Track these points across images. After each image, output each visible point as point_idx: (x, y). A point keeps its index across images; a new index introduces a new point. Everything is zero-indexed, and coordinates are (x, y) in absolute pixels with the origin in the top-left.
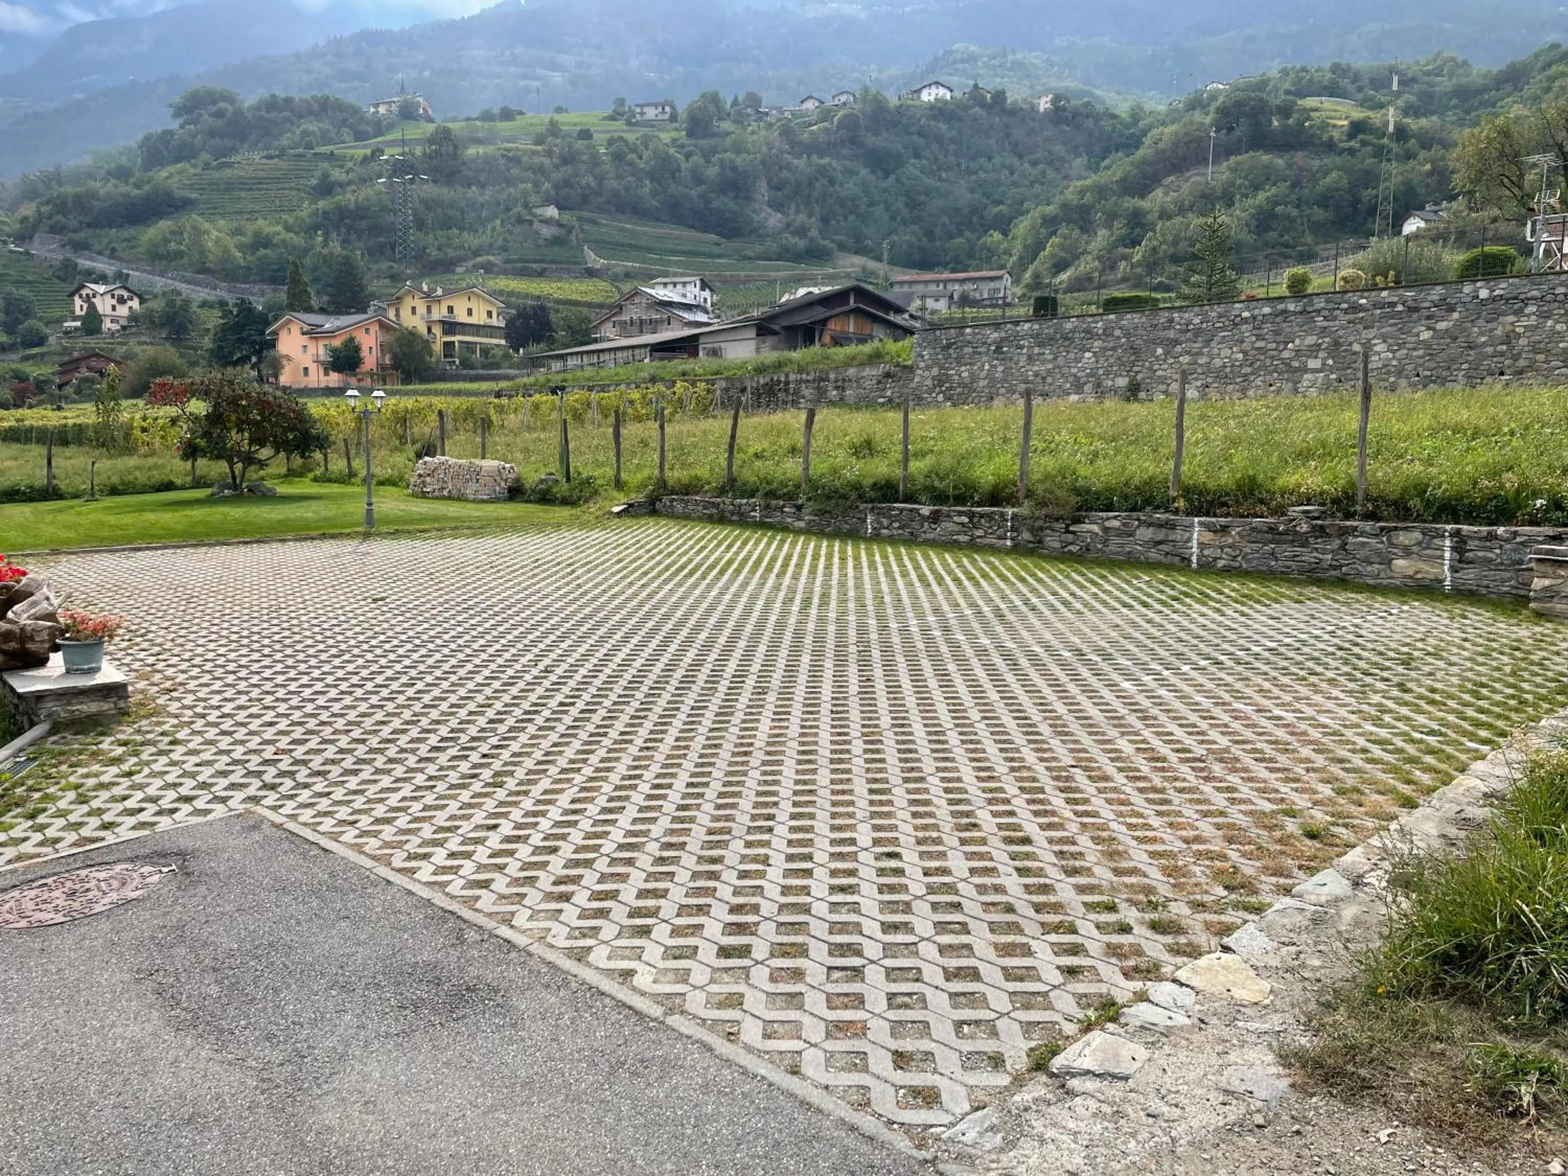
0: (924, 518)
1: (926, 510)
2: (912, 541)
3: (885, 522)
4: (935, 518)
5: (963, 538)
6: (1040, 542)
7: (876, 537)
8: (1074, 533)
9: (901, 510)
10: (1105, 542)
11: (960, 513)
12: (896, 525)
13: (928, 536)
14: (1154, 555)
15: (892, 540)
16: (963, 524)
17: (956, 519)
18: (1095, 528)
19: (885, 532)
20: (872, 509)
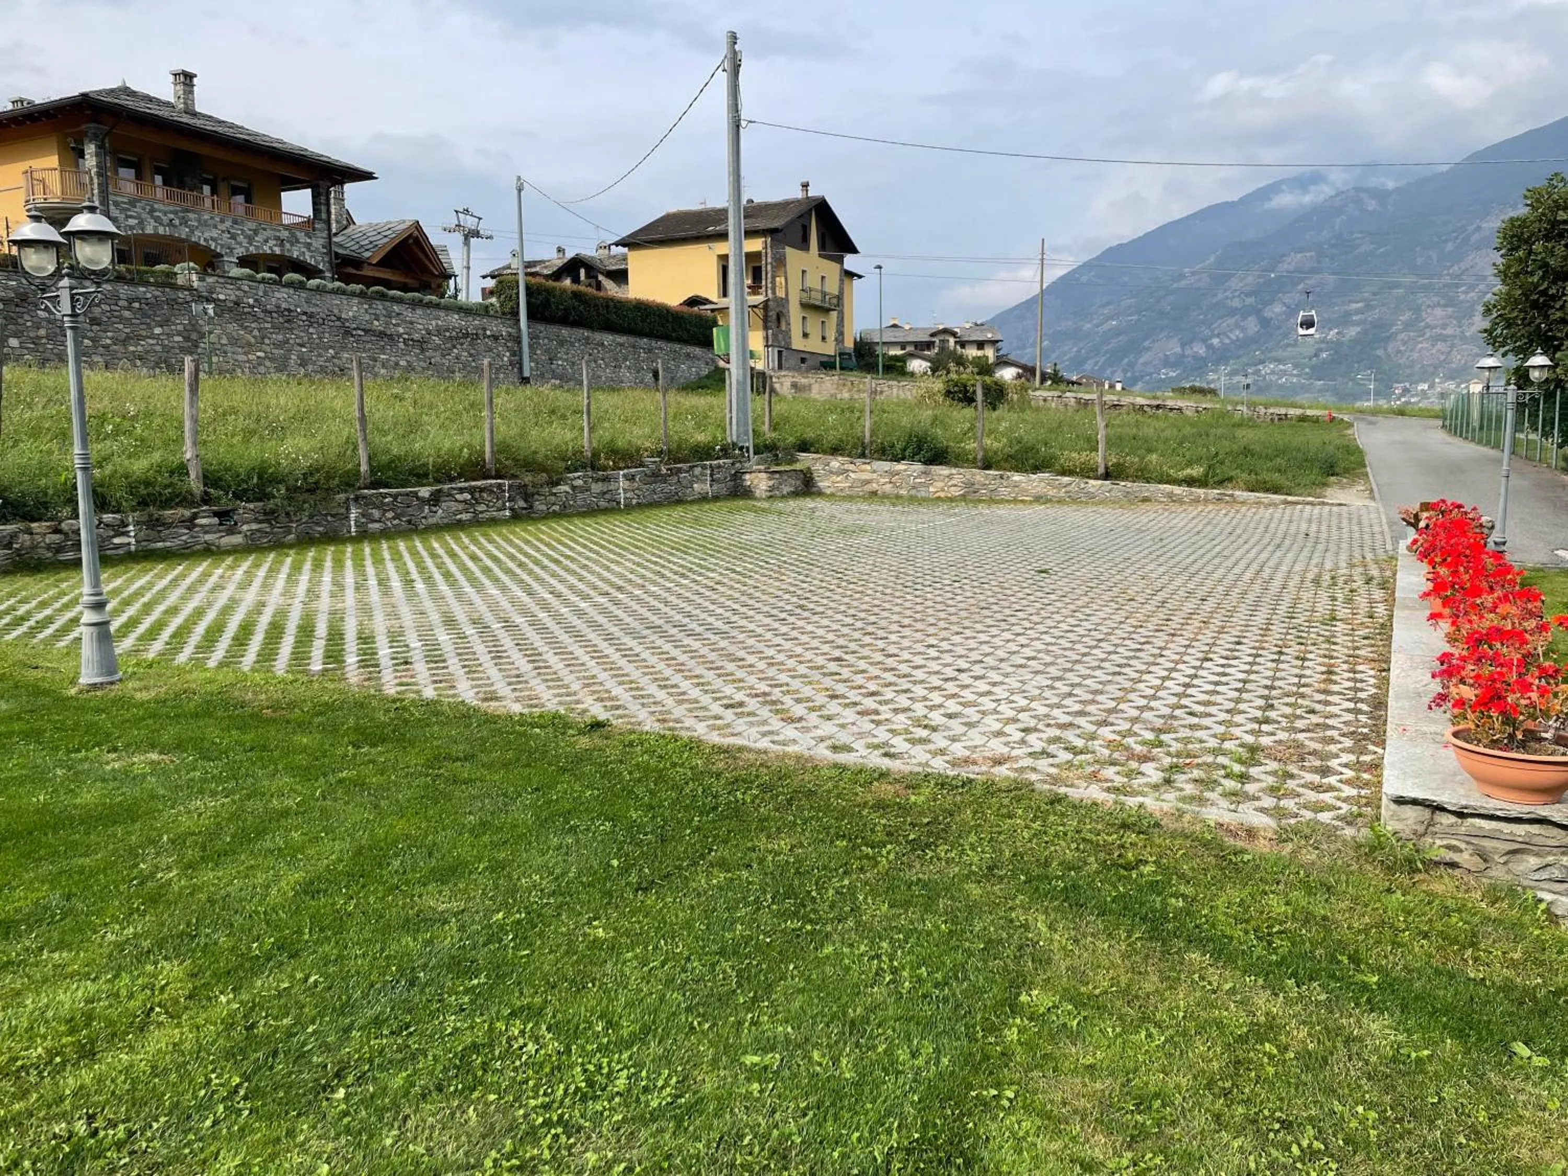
0: (423, 501)
1: (425, 492)
2: (412, 529)
3: (376, 513)
4: (435, 499)
5: (464, 517)
6: (531, 507)
7: (364, 535)
8: (555, 494)
9: (395, 497)
10: (574, 498)
11: (461, 490)
12: (390, 515)
13: (431, 521)
14: (603, 504)
15: (387, 534)
16: (465, 501)
17: (458, 496)
18: (567, 488)
19: (376, 526)
20: (356, 499)
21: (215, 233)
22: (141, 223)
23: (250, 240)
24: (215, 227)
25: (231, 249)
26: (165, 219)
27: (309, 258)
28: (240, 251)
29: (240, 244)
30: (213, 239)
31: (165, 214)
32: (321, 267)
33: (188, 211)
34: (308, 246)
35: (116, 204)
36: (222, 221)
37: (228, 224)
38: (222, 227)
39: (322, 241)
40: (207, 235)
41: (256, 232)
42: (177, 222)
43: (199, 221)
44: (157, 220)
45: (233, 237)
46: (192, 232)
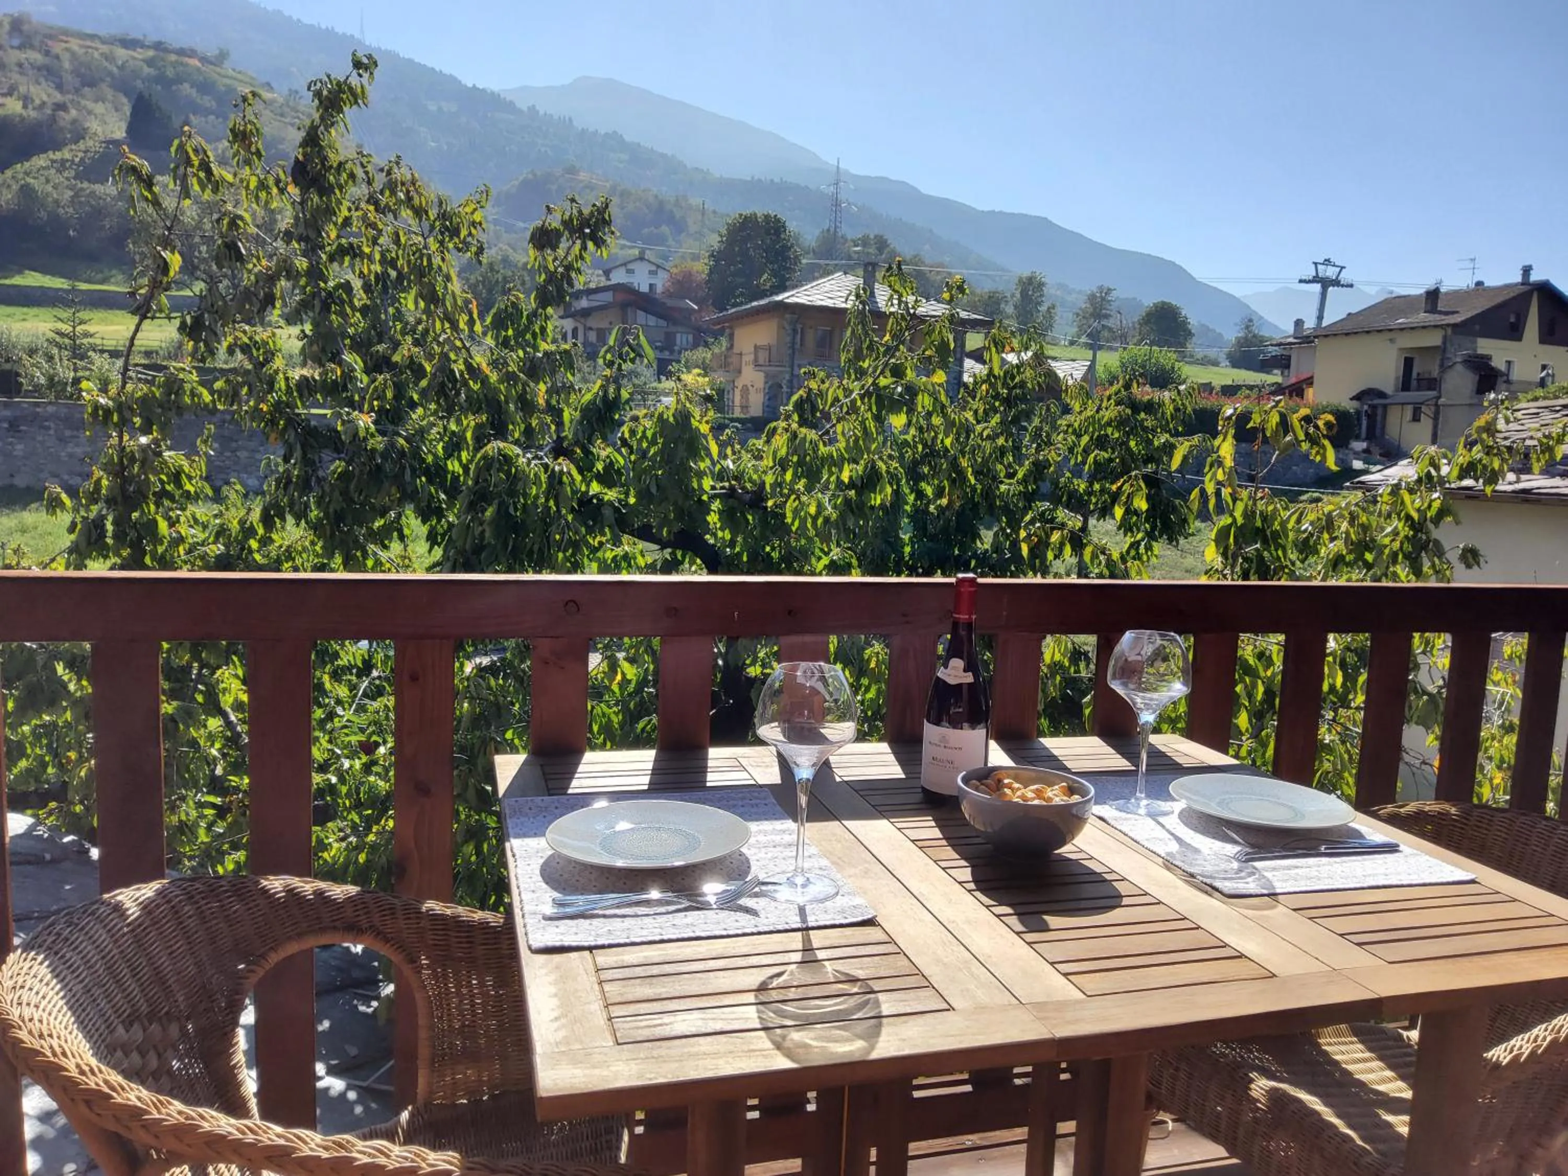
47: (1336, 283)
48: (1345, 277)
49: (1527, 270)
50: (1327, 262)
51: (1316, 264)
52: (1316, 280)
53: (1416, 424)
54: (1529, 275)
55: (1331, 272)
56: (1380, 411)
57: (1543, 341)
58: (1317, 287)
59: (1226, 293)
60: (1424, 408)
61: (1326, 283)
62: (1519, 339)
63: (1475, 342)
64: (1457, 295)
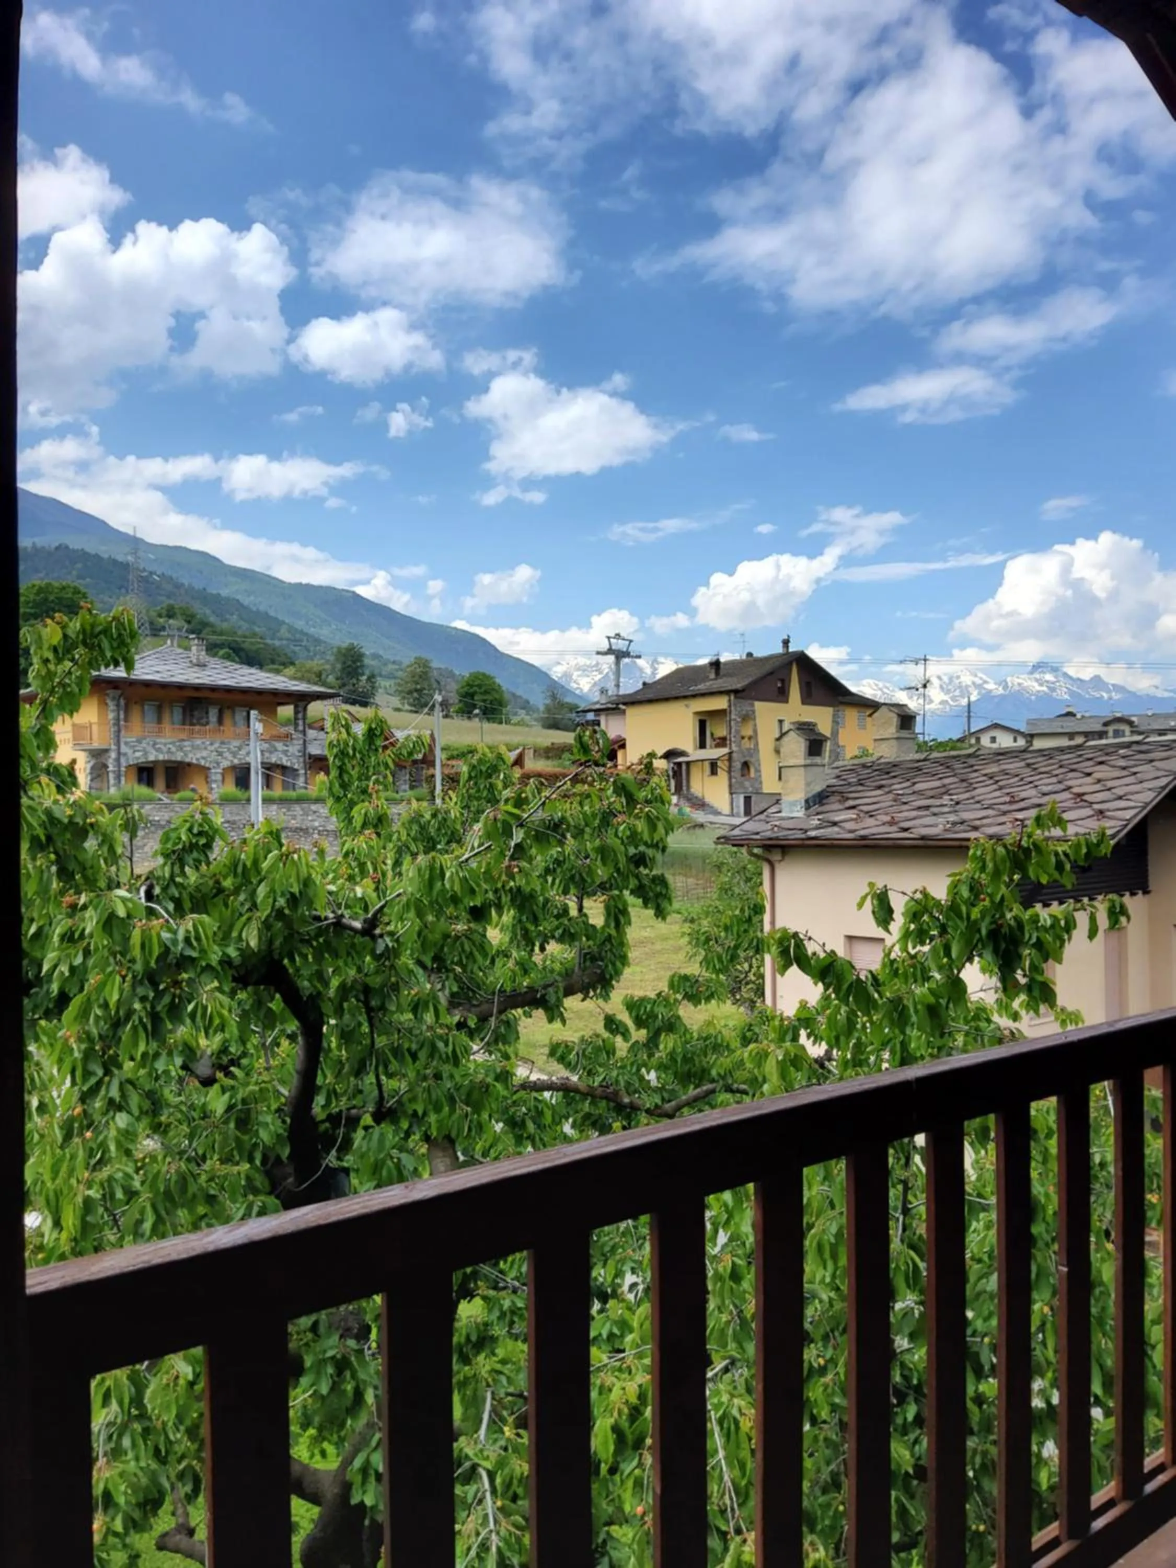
21: (205, 754)
22: (146, 753)
23: (234, 754)
24: (206, 748)
25: (218, 764)
26: (165, 749)
27: (285, 762)
28: (225, 764)
29: (226, 758)
30: (203, 758)
31: (165, 744)
32: (296, 767)
33: (183, 740)
34: (285, 752)
35: (126, 743)
36: (212, 744)
37: (217, 745)
38: (212, 748)
39: (299, 747)
40: (198, 756)
41: (240, 748)
42: (173, 749)
43: (192, 746)
44: (158, 750)
45: (220, 754)
46: (186, 755)
47: (626, 654)
48: (633, 649)
49: (786, 643)
50: (618, 636)
51: (609, 638)
52: (610, 651)
53: (714, 778)
54: (788, 647)
55: (620, 645)
56: (684, 767)
57: (804, 703)
58: (611, 658)
59: (527, 663)
60: (719, 763)
61: (620, 655)
62: (787, 702)
63: (753, 705)
64: (734, 665)
